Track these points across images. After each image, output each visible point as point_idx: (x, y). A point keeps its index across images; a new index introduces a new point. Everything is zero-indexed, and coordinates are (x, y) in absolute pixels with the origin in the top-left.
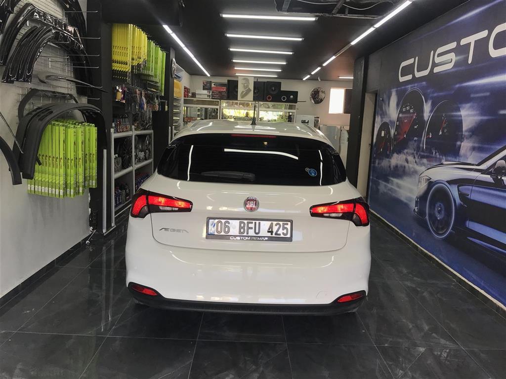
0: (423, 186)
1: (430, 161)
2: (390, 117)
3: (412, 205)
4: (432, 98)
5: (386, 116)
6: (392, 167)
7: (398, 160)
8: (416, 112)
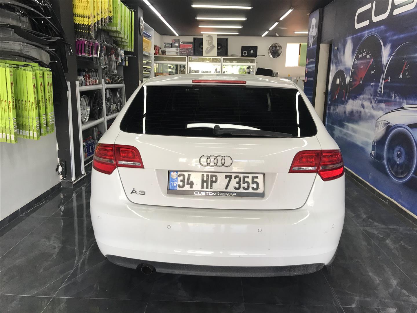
0: (381, 131)
1: (388, 106)
2: (345, 65)
3: (369, 149)
4: (391, 41)
5: (340, 64)
6: (347, 113)
7: (353, 106)
8: (373, 58)
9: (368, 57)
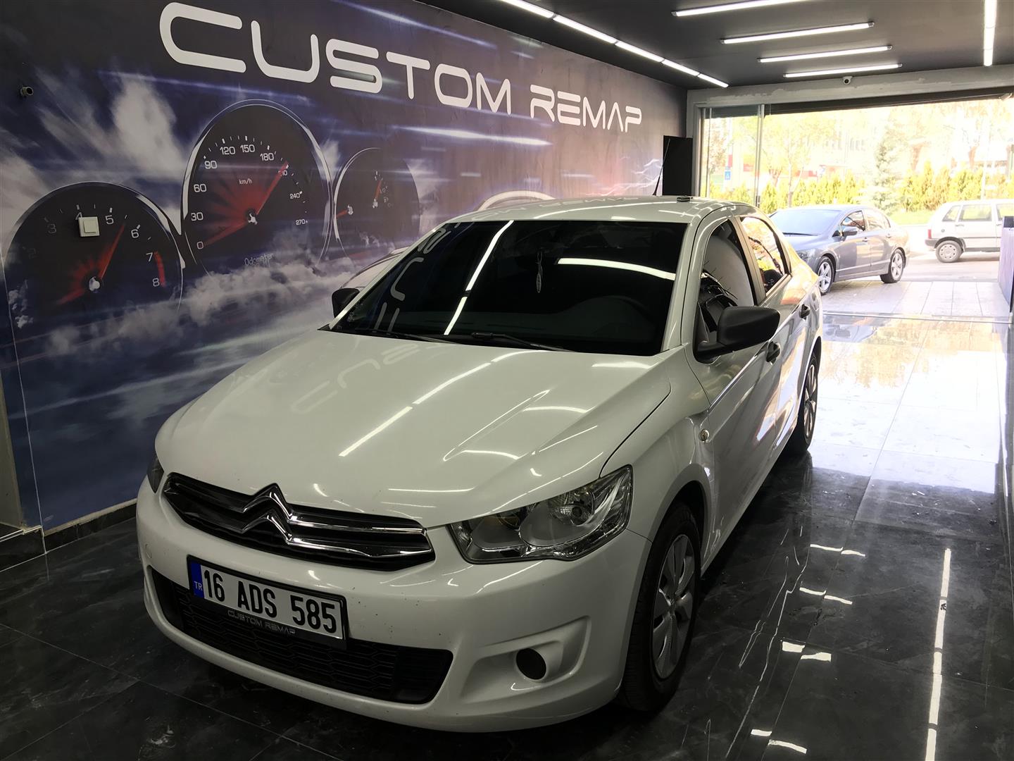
1: (360, 258)
2: (133, 168)
4: (337, 137)
8: (286, 162)
9: (266, 157)
